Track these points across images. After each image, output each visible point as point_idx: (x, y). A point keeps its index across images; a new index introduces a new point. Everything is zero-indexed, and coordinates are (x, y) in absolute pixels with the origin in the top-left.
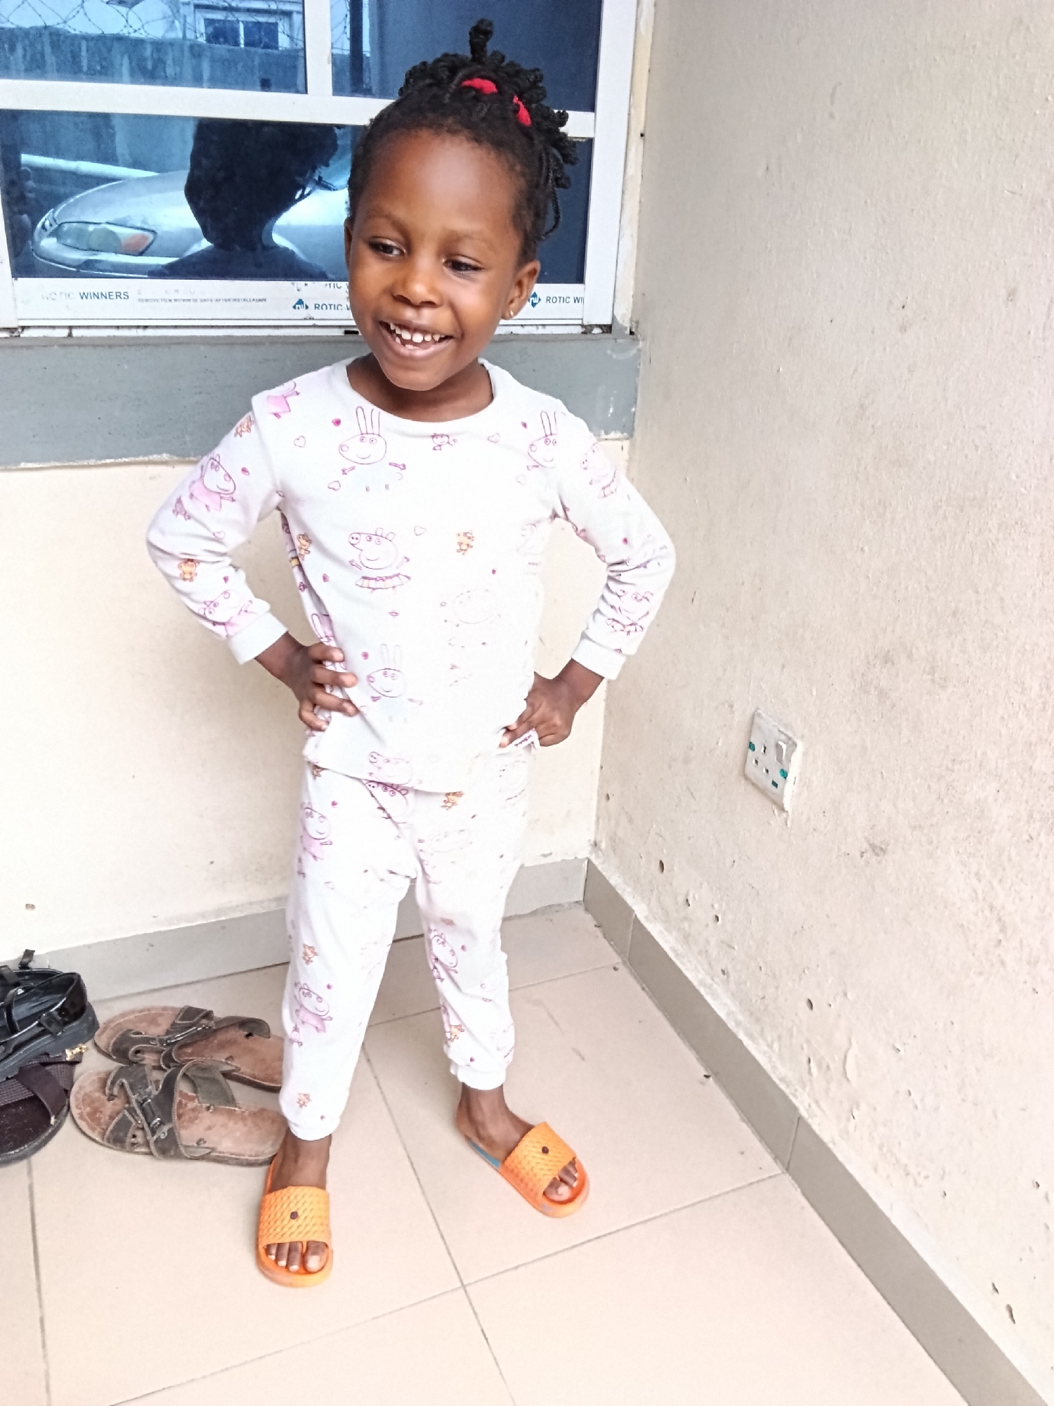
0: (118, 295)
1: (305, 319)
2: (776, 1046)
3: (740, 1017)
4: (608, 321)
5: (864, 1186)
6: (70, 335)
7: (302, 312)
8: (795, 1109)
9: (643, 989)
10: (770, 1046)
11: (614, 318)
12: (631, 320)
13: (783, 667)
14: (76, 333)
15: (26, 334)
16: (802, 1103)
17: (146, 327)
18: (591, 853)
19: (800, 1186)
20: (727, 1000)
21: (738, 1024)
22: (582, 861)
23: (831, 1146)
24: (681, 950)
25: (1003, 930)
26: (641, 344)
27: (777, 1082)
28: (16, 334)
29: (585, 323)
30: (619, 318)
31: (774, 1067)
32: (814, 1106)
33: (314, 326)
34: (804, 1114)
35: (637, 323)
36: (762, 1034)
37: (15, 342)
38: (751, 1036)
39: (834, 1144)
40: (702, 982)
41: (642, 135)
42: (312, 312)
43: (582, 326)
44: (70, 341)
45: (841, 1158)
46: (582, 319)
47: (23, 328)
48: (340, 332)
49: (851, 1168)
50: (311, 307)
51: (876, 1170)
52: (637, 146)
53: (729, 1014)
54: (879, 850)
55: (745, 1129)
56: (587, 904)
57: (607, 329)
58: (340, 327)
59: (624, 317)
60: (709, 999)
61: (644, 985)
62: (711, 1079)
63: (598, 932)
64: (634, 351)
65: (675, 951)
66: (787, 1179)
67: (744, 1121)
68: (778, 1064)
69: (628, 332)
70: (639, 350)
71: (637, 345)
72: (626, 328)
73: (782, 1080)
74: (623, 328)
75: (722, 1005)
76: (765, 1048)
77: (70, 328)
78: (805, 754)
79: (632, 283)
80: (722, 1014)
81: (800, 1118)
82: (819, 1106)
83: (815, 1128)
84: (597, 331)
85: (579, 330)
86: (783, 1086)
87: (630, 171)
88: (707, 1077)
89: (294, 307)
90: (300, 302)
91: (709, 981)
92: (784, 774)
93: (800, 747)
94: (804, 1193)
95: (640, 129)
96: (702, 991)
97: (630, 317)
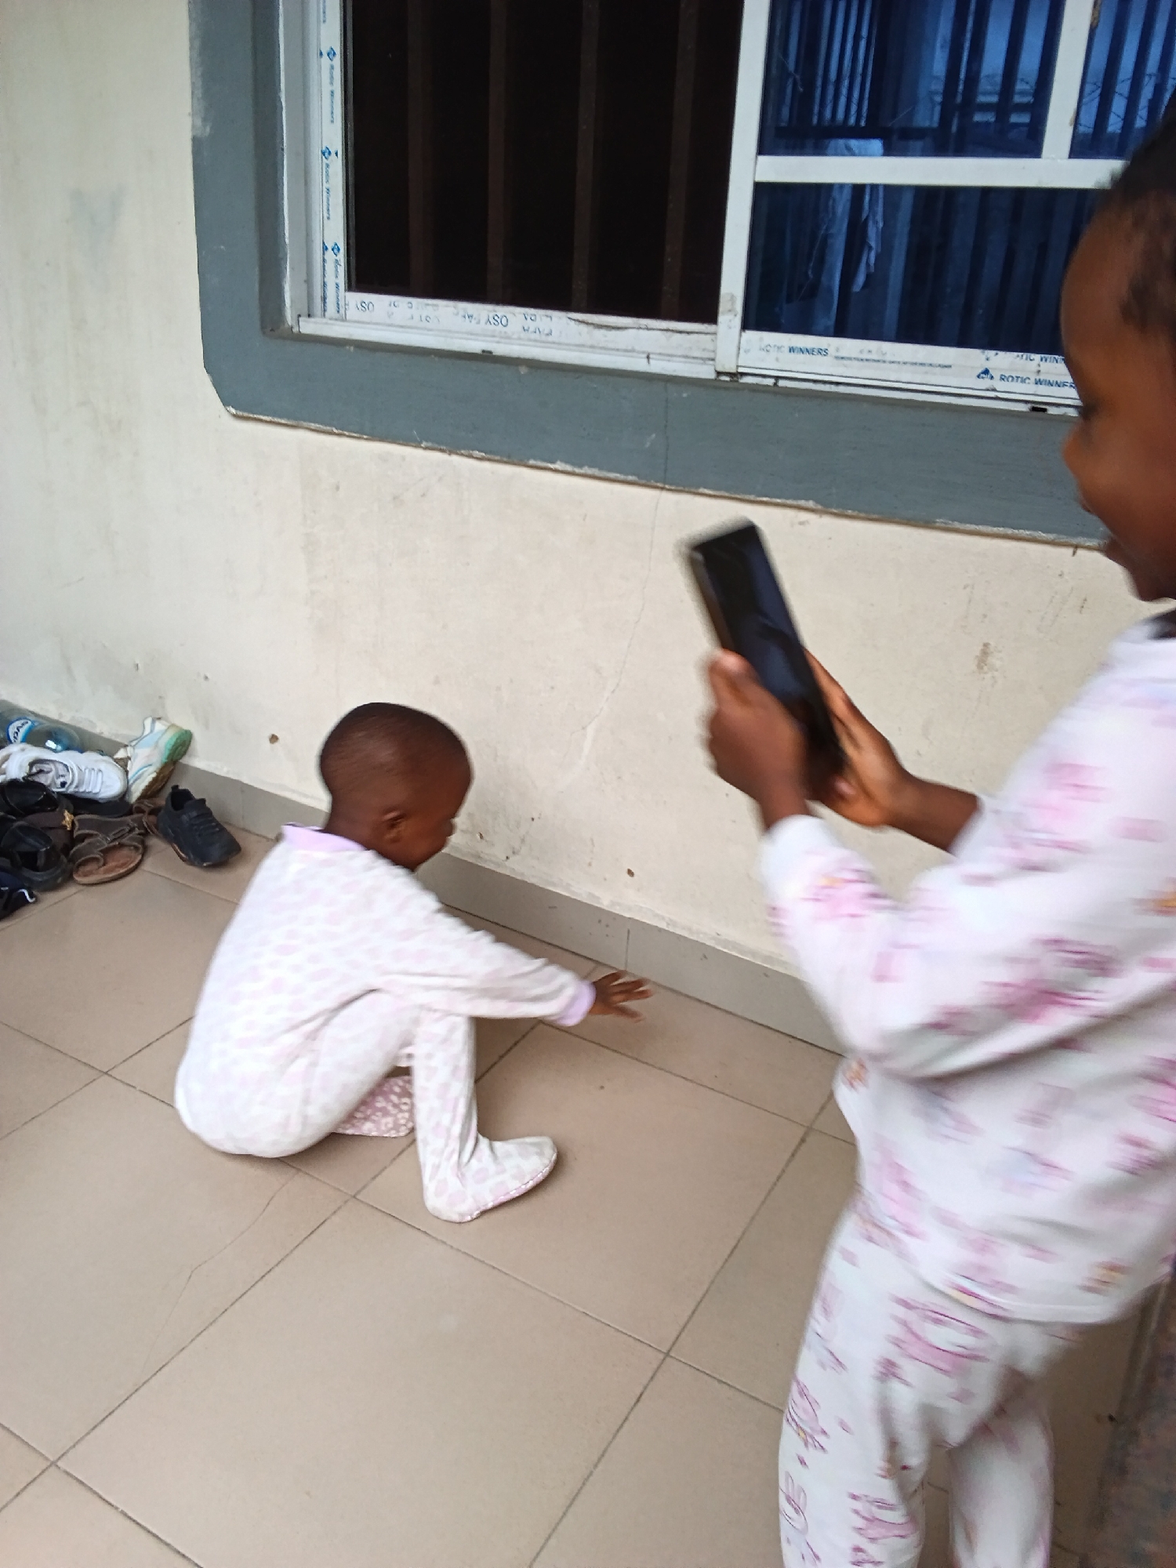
0: (817, 351)
1: (988, 390)
6: (776, 384)
7: (986, 383)
14: (781, 383)
33: (997, 399)
42: (996, 383)
44: (775, 390)
48: (1026, 408)
50: (997, 377)
58: (1026, 402)
77: (777, 378)
89: (978, 376)
90: (986, 372)
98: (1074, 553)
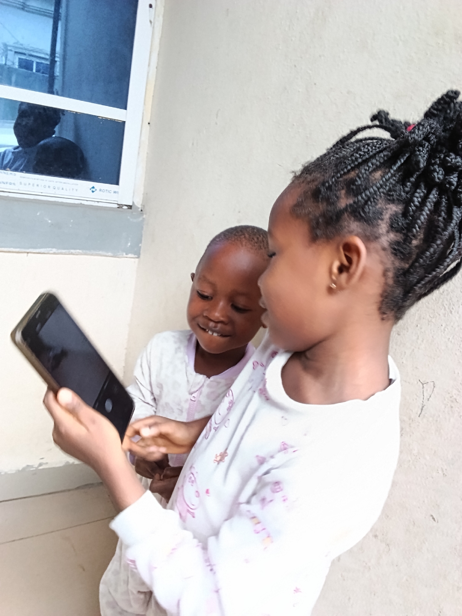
11: (133, 203)
12: (142, 205)
26: (144, 216)
29: (119, 203)
30: (136, 204)
41: (149, 124)
46: (117, 201)
52: (146, 127)
57: (130, 207)
64: (141, 219)
69: (140, 210)
74: (137, 208)
79: (143, 188)
84: (125, 207)
85: (116, 206)
87: (143, 139)
95: (148, 121)
97: (141, 203)
98: (27, 255)
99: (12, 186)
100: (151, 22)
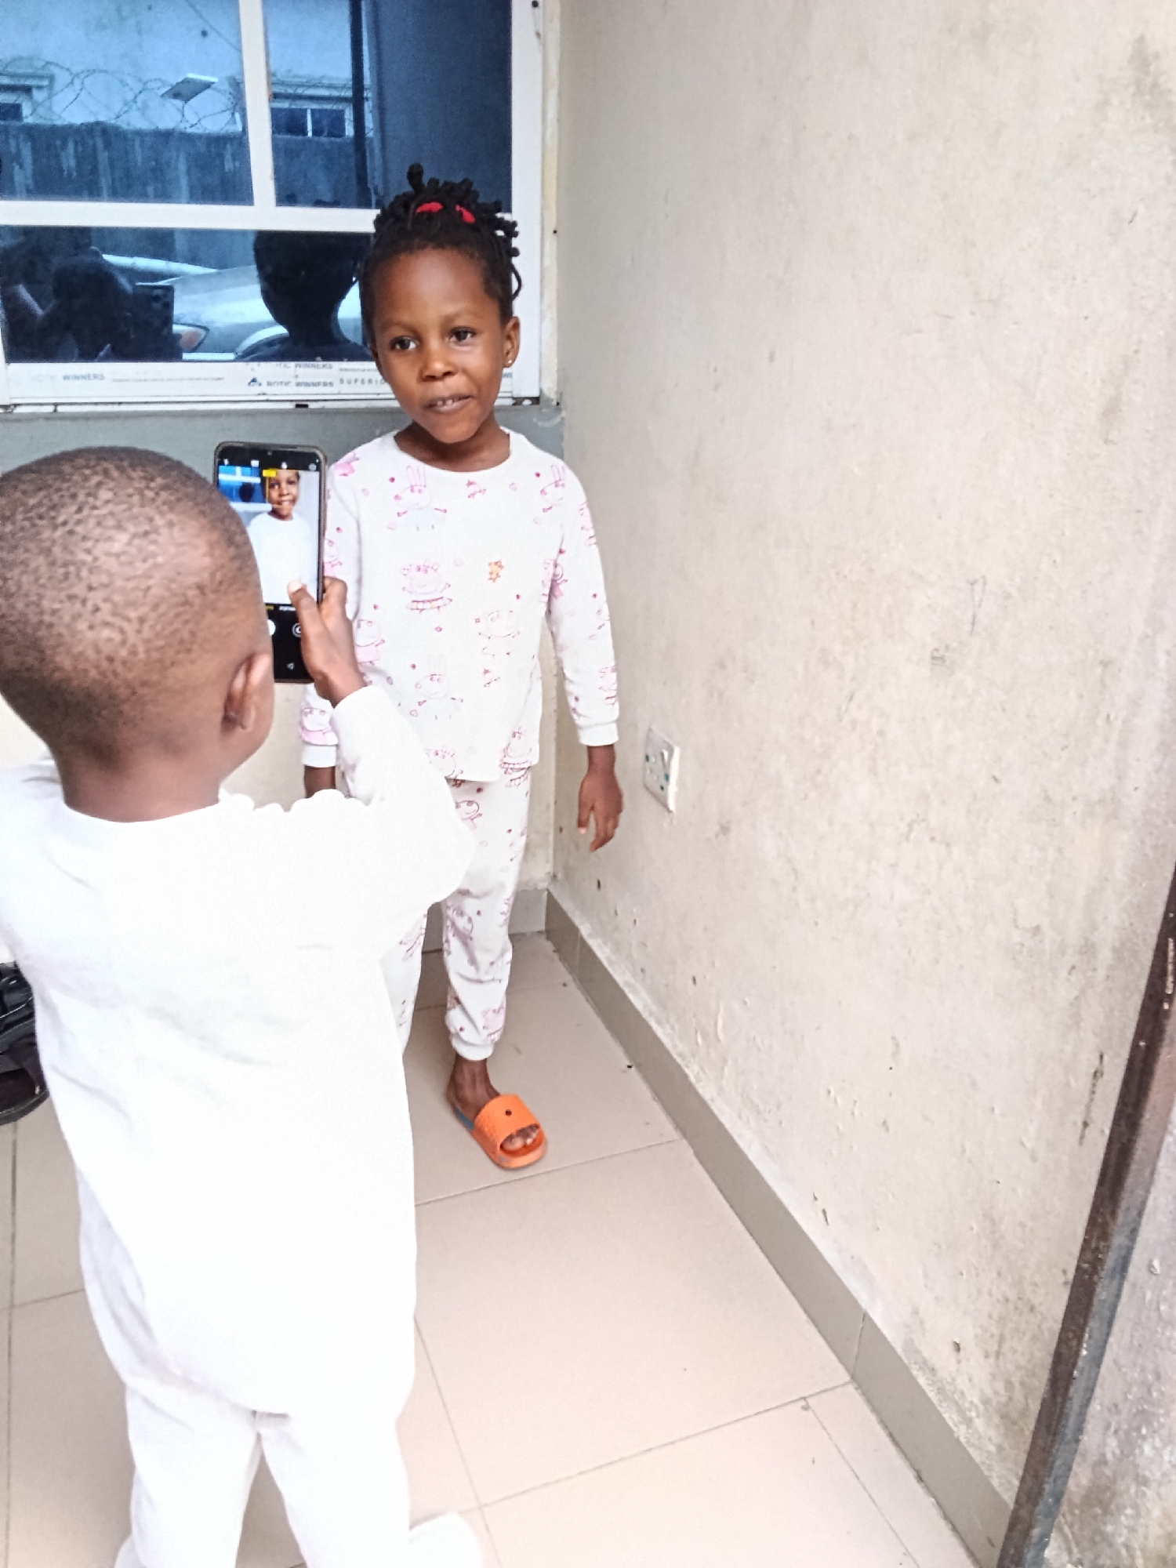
0: (95, 377)
1: (259, 394)
2: (676, 1027)
3: (654, 1008)
4: (536, 394)
5: (731, 1131)
6: (55, 411)
7: (255, 389)
8: (686, 1076)
9: (587, 1000)
10: (673, 1028)
11: (541, 391)
12: (557, 393)
13: (665, 684)
14: (60, 409)
15: (18, 410)
16: (692, 1072)
17: (120, 403)
18: (550, 884)
19: (693, 1147)
20: (644, 994)
21: (651, 1014)
22: (542, 891)
23: (709, 1103)
24: (613, 958)
25: (796, 878)
26: (563, 414)
27: (675, 1056)
28: (10, 410)
29: (515, 396)
30: (546, 391)
31: (675, 1046)
32: (701, 1073)
33: (267, 401)
34: (692, 1079)
35: (561, 394)
36: (668, 1021)
37: (8, 416)
38: (659, 1023)
39: (712, 1101)
40: (627, 983)
41: (555, 232)
42: (264, 388)
43: (514, 398)
44: (55, 415)
45: (716, 1112)
46: (511, 392)
47: (16, 405)
48: (291, 406)
49: (723, 1119)
50: (264, 383)
51: (740, 1117)
52: (551, 242)
53: (645, 1006)
54: (725, 829)
55: (656, 1108)
56: (549, 933)
57: (536, 400)
58: (292, 401)
59: (550, 390)
60: (631, 996)
61: (588, 997)
62: (633, 1069)
63: (556, 956)
64: (557, 420)
65: (608, 959)
66: (685, 1142)
67: (654, 1100)
68: (678, 1043)
69: (554, 403)
70: (563, 419)
71: (560, 414)
72: (552, 400)
73: (680, 1055)
74: (549, 400)
75: (640, 1000)
76: (669, 1031)
77: (56, 405)
78: (682, 757)
79: (555, 360)
80: (639, 1005)
81: (690, 1085)
82: (705, 1073)
83: (701, 1091)
84: (527, 402)
85: (510, 402)
86: (679, 1060)
87: (547, 263)
88: (629, 1067)
89: (249, 384)
90: (254, 380)
91: (632, 981)
92: (667, 777)
93: (677, 751)
94: (697, 1155)
95: (553, 227)
96: (626, 990)
97: (555, 389)
99: (328, 389)
100: (538, 34)
